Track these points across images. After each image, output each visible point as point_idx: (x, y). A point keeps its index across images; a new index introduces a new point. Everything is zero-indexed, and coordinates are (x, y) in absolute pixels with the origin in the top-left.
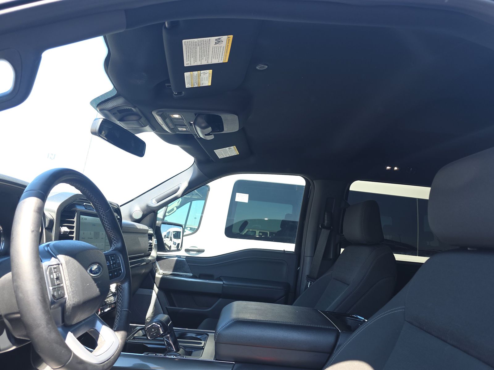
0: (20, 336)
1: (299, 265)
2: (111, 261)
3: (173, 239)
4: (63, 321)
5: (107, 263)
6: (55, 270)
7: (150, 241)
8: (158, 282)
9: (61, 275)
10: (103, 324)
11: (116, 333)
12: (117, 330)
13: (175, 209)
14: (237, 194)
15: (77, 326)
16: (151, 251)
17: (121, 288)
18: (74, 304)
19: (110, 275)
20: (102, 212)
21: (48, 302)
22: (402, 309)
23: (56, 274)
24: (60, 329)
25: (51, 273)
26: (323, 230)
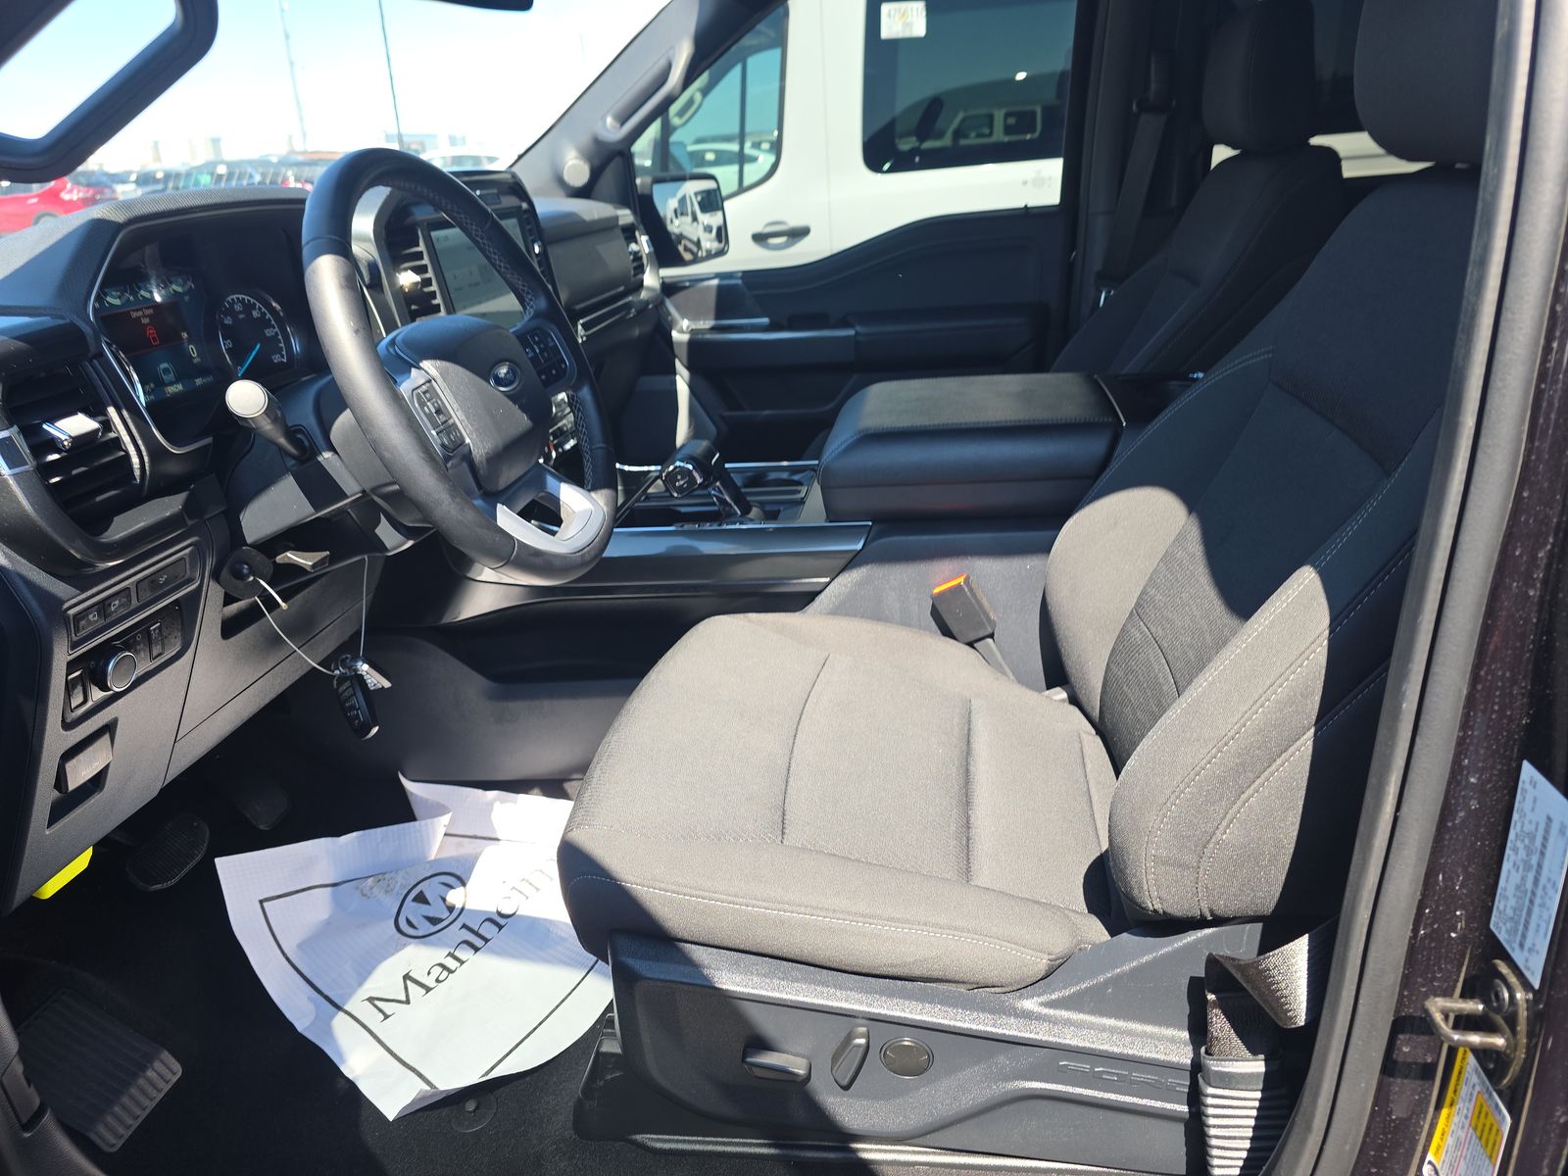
0: (413, 522)
1: (1073, 246)
2: (535, 347)
3: (701, 216)
4: (480, 487)
5: (527, 353)
6: (428, 395)
7: (633, 247)
8: (682, 352)
9: (443, 403)
10: (561, 480)
11: (593, 494)
12: (594, 488)
13: (698, 97)
14: (885, 8)
15: (510, 492)
16: (643, 272)
17: (577, 402)
18: (487, 453)
19: (543, 377)
20: (477, 230)
21: (438, 459)
22: (1268, 352)
23: (433, 404)
24: (478, 502)
25: (422, 404)
26: (1144, 118)
